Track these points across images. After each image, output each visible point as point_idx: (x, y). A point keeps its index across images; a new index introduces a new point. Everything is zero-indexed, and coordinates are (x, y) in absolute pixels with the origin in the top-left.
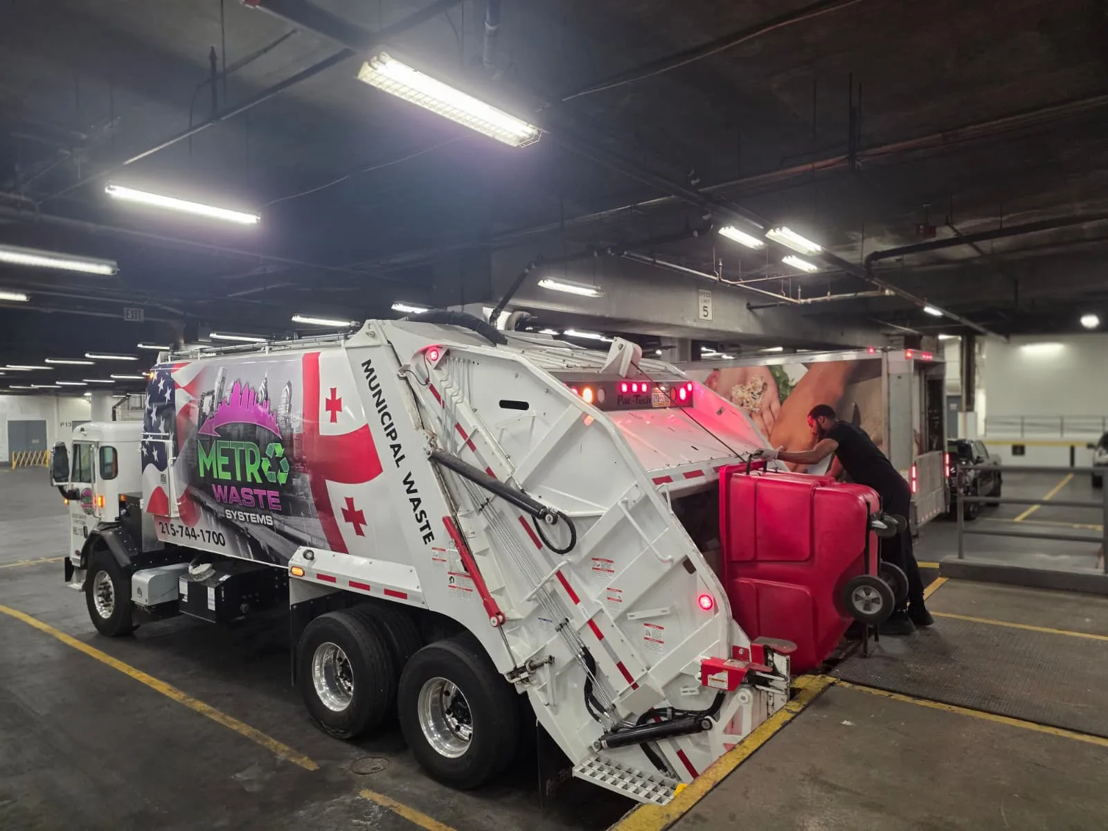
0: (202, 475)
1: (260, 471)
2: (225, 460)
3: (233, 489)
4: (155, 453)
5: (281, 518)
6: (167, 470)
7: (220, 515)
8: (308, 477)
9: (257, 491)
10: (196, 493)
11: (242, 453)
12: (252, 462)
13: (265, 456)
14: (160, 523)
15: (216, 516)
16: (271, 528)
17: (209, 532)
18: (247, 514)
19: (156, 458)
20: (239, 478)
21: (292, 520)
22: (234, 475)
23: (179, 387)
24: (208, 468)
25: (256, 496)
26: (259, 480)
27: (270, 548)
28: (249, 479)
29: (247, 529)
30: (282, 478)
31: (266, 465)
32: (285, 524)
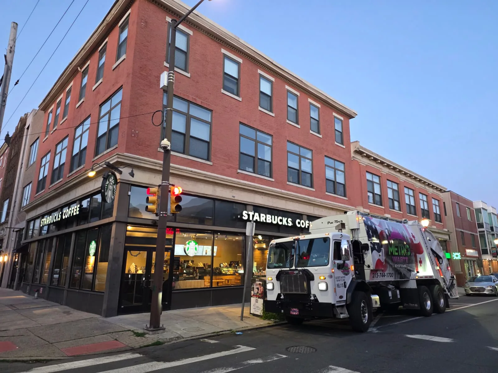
0: (390, 254)
1: (404, 252)
2: (396, 249)
3: (398, 258)
4: (376, 247)
5: (407, 265)
6: (381, 252)
7: (394, 266)
8: (414, 253)
9: (404, 258)
10: (388, 260)
11: (400, 247)
12: (403, 250)
13: (405, 248)
14: (373, 273)
15: (392, 267)
16: (405, 268)
17: (389, 273)
18: (401, 265)
19: (376, 248)
20: (400, 254)
21: (410, 265)
22: (399, 254)
23: (376, 225)
24: (392, 251)
25: (403, 259)
26: (404, 255)
27: (404, 274)
28: (402, 255)
29: (400, 270)
30: (409, 253)
31: (405, 251)
32: (409, 266)
